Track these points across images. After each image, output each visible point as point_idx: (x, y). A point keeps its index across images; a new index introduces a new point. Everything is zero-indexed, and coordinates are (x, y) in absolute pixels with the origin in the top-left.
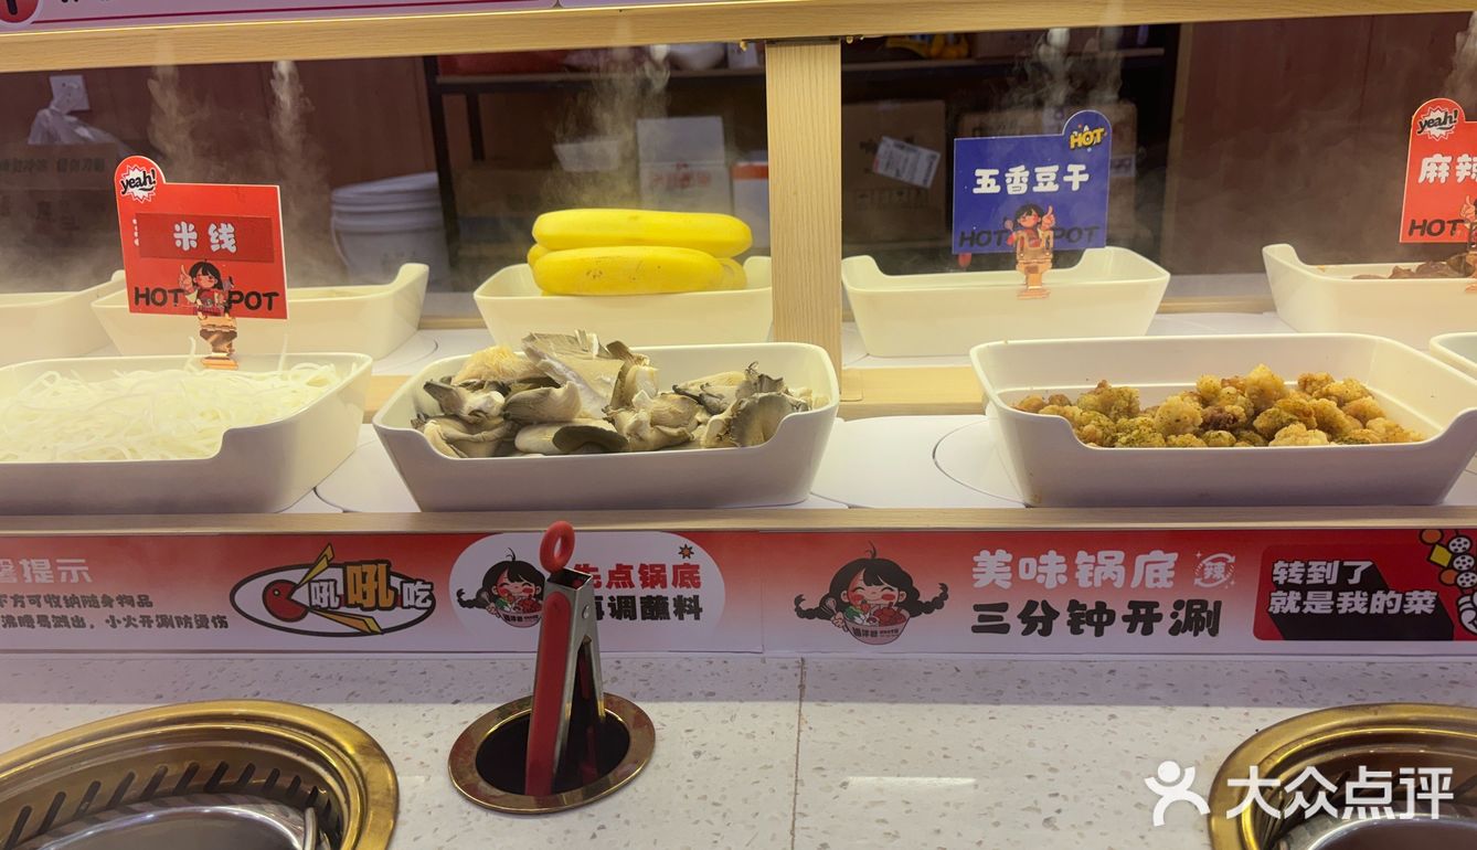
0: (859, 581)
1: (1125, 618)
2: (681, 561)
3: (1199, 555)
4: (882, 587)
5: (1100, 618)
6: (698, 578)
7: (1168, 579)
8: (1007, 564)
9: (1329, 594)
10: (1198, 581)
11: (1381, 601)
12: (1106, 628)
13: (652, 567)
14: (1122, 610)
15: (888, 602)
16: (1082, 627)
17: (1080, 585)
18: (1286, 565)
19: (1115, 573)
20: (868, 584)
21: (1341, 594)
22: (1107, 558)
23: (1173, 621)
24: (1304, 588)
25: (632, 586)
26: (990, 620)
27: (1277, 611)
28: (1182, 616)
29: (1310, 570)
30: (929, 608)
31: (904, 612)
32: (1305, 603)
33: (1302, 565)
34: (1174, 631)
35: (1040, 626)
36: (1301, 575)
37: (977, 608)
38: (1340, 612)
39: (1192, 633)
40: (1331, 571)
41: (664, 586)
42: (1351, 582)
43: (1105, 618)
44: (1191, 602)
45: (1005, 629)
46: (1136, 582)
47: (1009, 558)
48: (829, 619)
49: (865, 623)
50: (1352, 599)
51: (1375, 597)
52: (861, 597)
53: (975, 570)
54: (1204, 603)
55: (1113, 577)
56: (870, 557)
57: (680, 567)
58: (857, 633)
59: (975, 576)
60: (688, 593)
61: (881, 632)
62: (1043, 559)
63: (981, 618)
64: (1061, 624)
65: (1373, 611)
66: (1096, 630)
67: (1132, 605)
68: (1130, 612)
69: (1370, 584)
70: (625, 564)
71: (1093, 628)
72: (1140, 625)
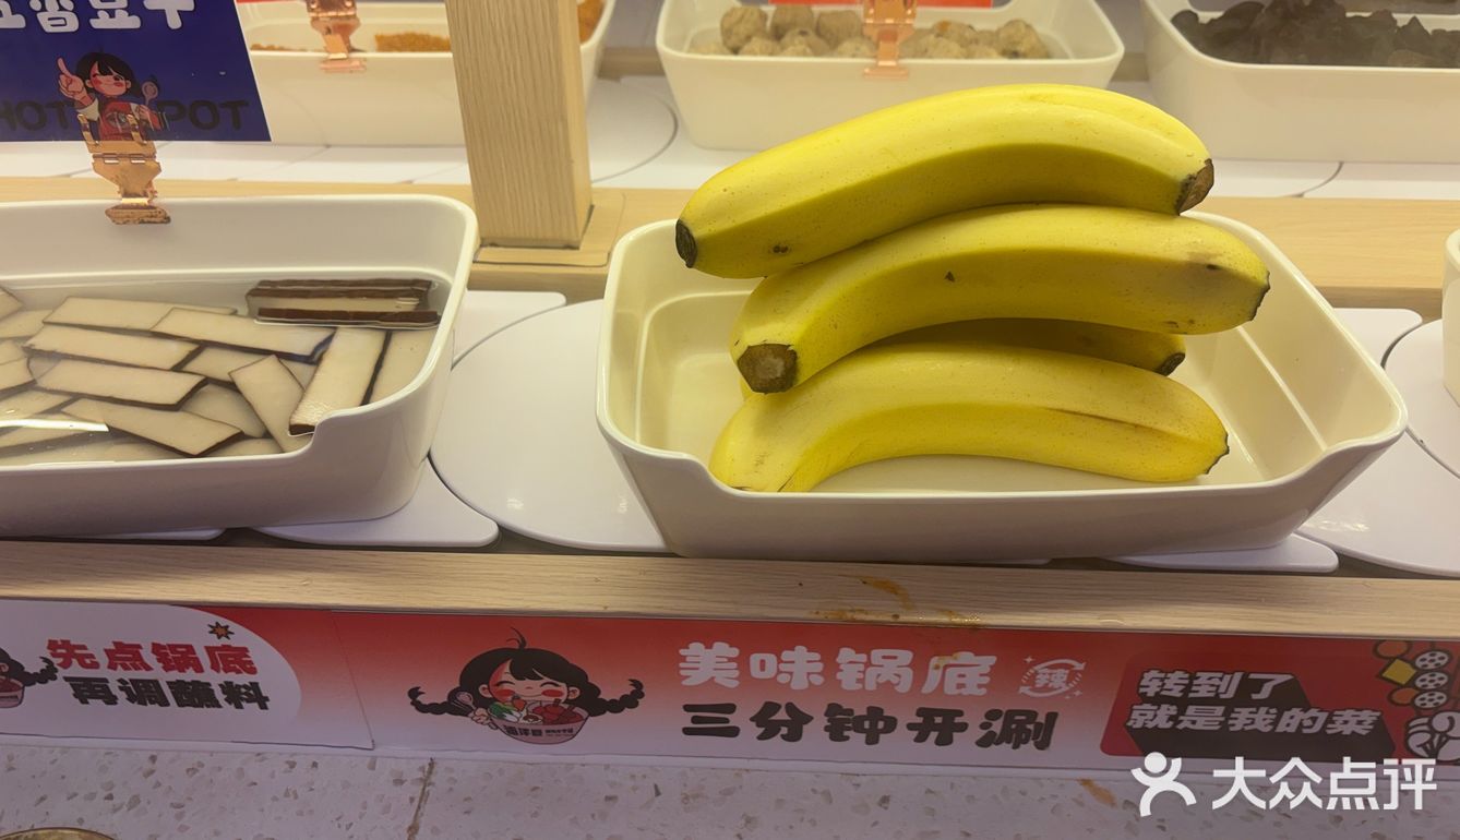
0: (505, 673)
1: (911, 727)
2: (215, 642)
3: (1029, 660)
4: (542, 682)
5: (874, 725)
6: (251, 663)
7: (980, 686)
8: (730, 660)
9: (1220, 710)
10: (1025, 690)
11: (1292, 720)
12: (882, 736)
13: (173, 648)
14: (907, 716)
15: (553, 699)
16: (846, 733)
17: (844, 686)
18: (1162, 675)
19: (899, 676)
20: (519, 677)
21: (1237, 710)
22: (884, 657)
23: (985, 732)
24: (1182, 703)
25: (148, 668)
26: (710, 720)
27: (1139, 725)
28: (997, 726)
29: (1195, 682)
30: (616, 706)
31: (577, 710)
32: (1181, 718)
33: (1187, 676)
34: (984, 743)
35: (784, 730)
36: (1182, 687)
37: (688, 708)
38: (1232, 729)
39: (1011, 745)
40: (1229, 685)
41: (199, 669)
42: (1255, 696)
43: (881, 725)
44: (1011, 714)
45: (733, 732)
46: (930, 685)
47: (735, 652)
48: (466, 716)
49: (521, 721)
50: (1252, 716)
51: (1287, 714)
52: (509, 692)
53: (682, 665)
54: (1032, 715)
55: (894, 680)
56: (517, 647)
57: (217, 648)
58: (511, 731)
59: (683, 673)
60: (242, 679)
61: (548, 731)
62: (786, 655)
63: (694, 720)
64: (815, 731)
65: (1281, 728)
66: (867, 737)
67: (920, 712)
68: (920, 720)
69: (1283, 700)
70: (126, 642)
71: (863, 736)
72: (934, 735)
